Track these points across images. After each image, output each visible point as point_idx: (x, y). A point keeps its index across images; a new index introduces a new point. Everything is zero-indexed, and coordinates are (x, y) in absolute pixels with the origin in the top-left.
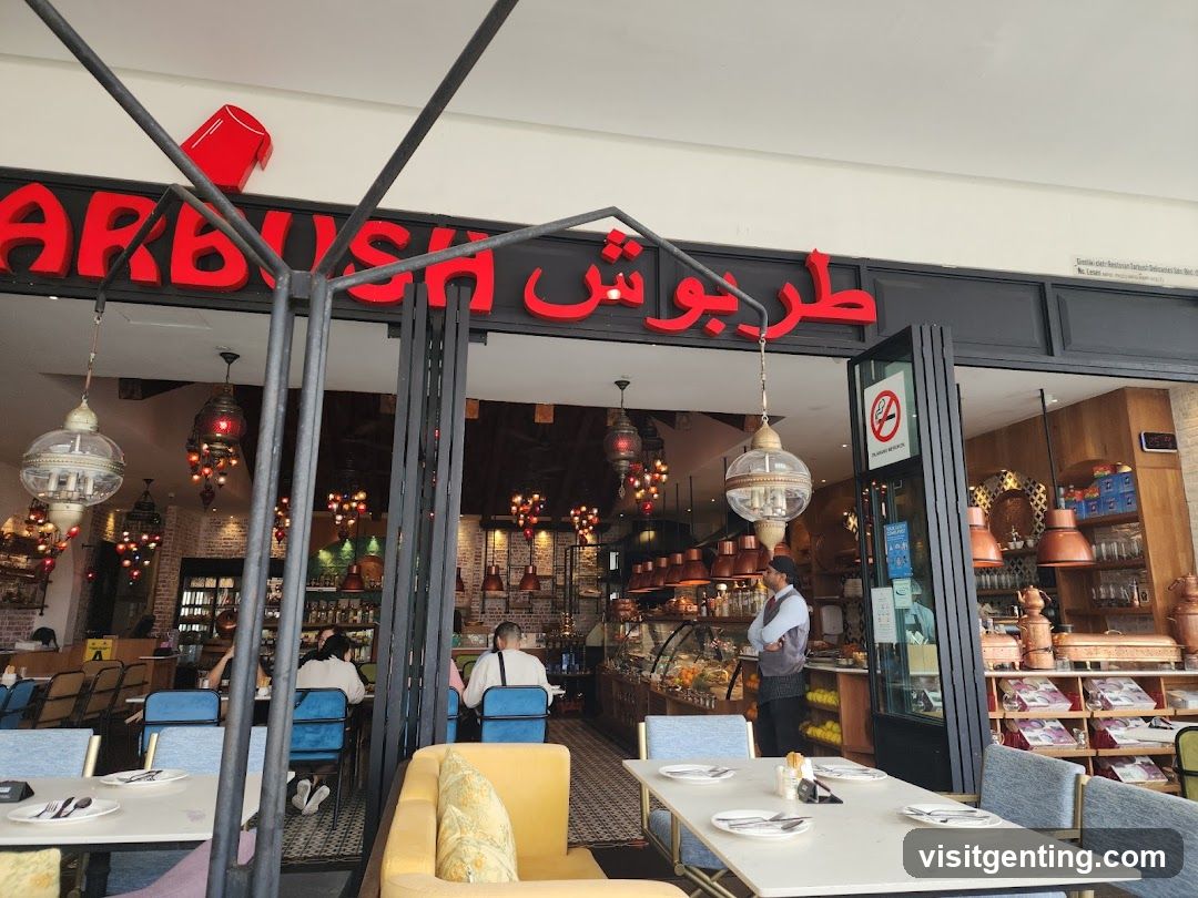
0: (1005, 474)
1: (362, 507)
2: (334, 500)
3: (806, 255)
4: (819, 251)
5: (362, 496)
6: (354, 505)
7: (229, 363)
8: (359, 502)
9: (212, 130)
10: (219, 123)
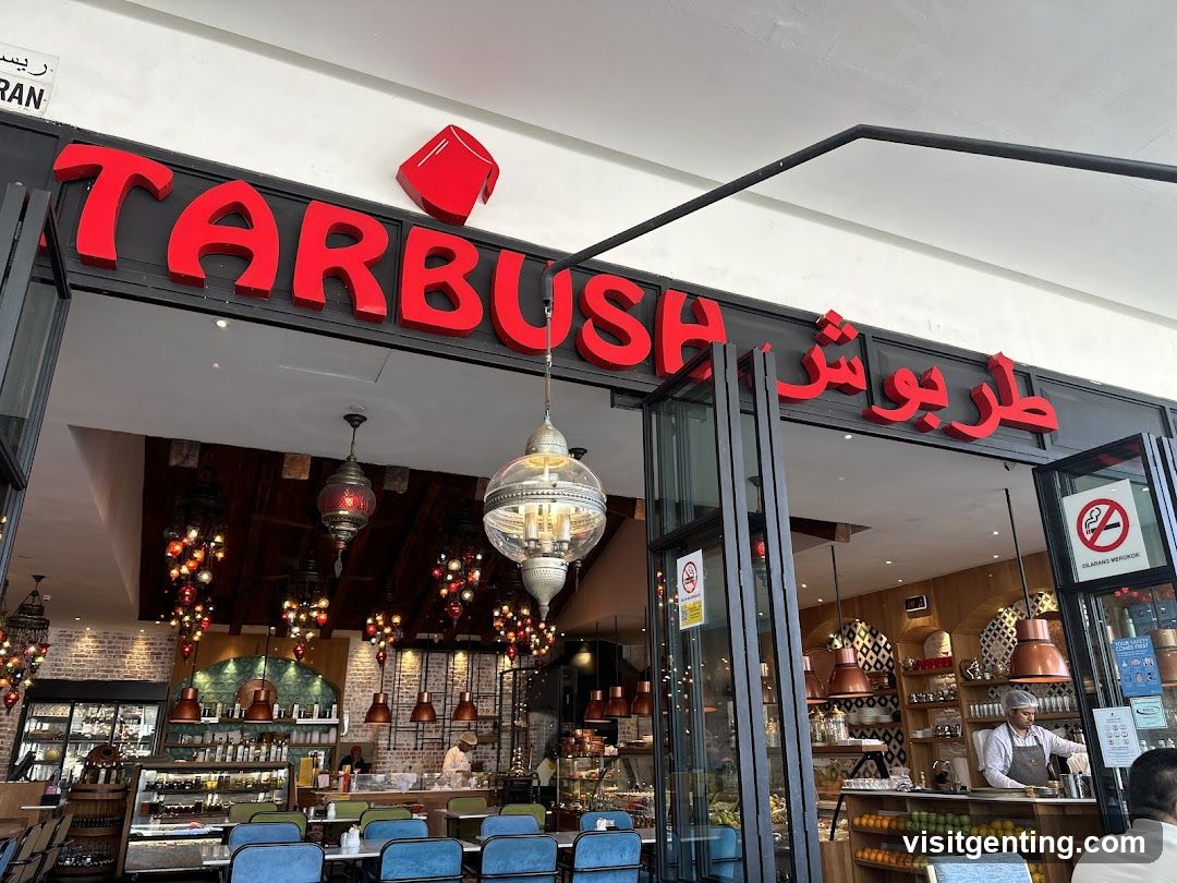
0: (1041, 595)
1: (323, 617)
2: (290, 609)
3: (989, 358)
4: (1005, 354)
5: (324, 603)
6: (315, 614)
7: (355, 427)
8: (320, 610)
9: (438, 149)
10: (444, 144)
